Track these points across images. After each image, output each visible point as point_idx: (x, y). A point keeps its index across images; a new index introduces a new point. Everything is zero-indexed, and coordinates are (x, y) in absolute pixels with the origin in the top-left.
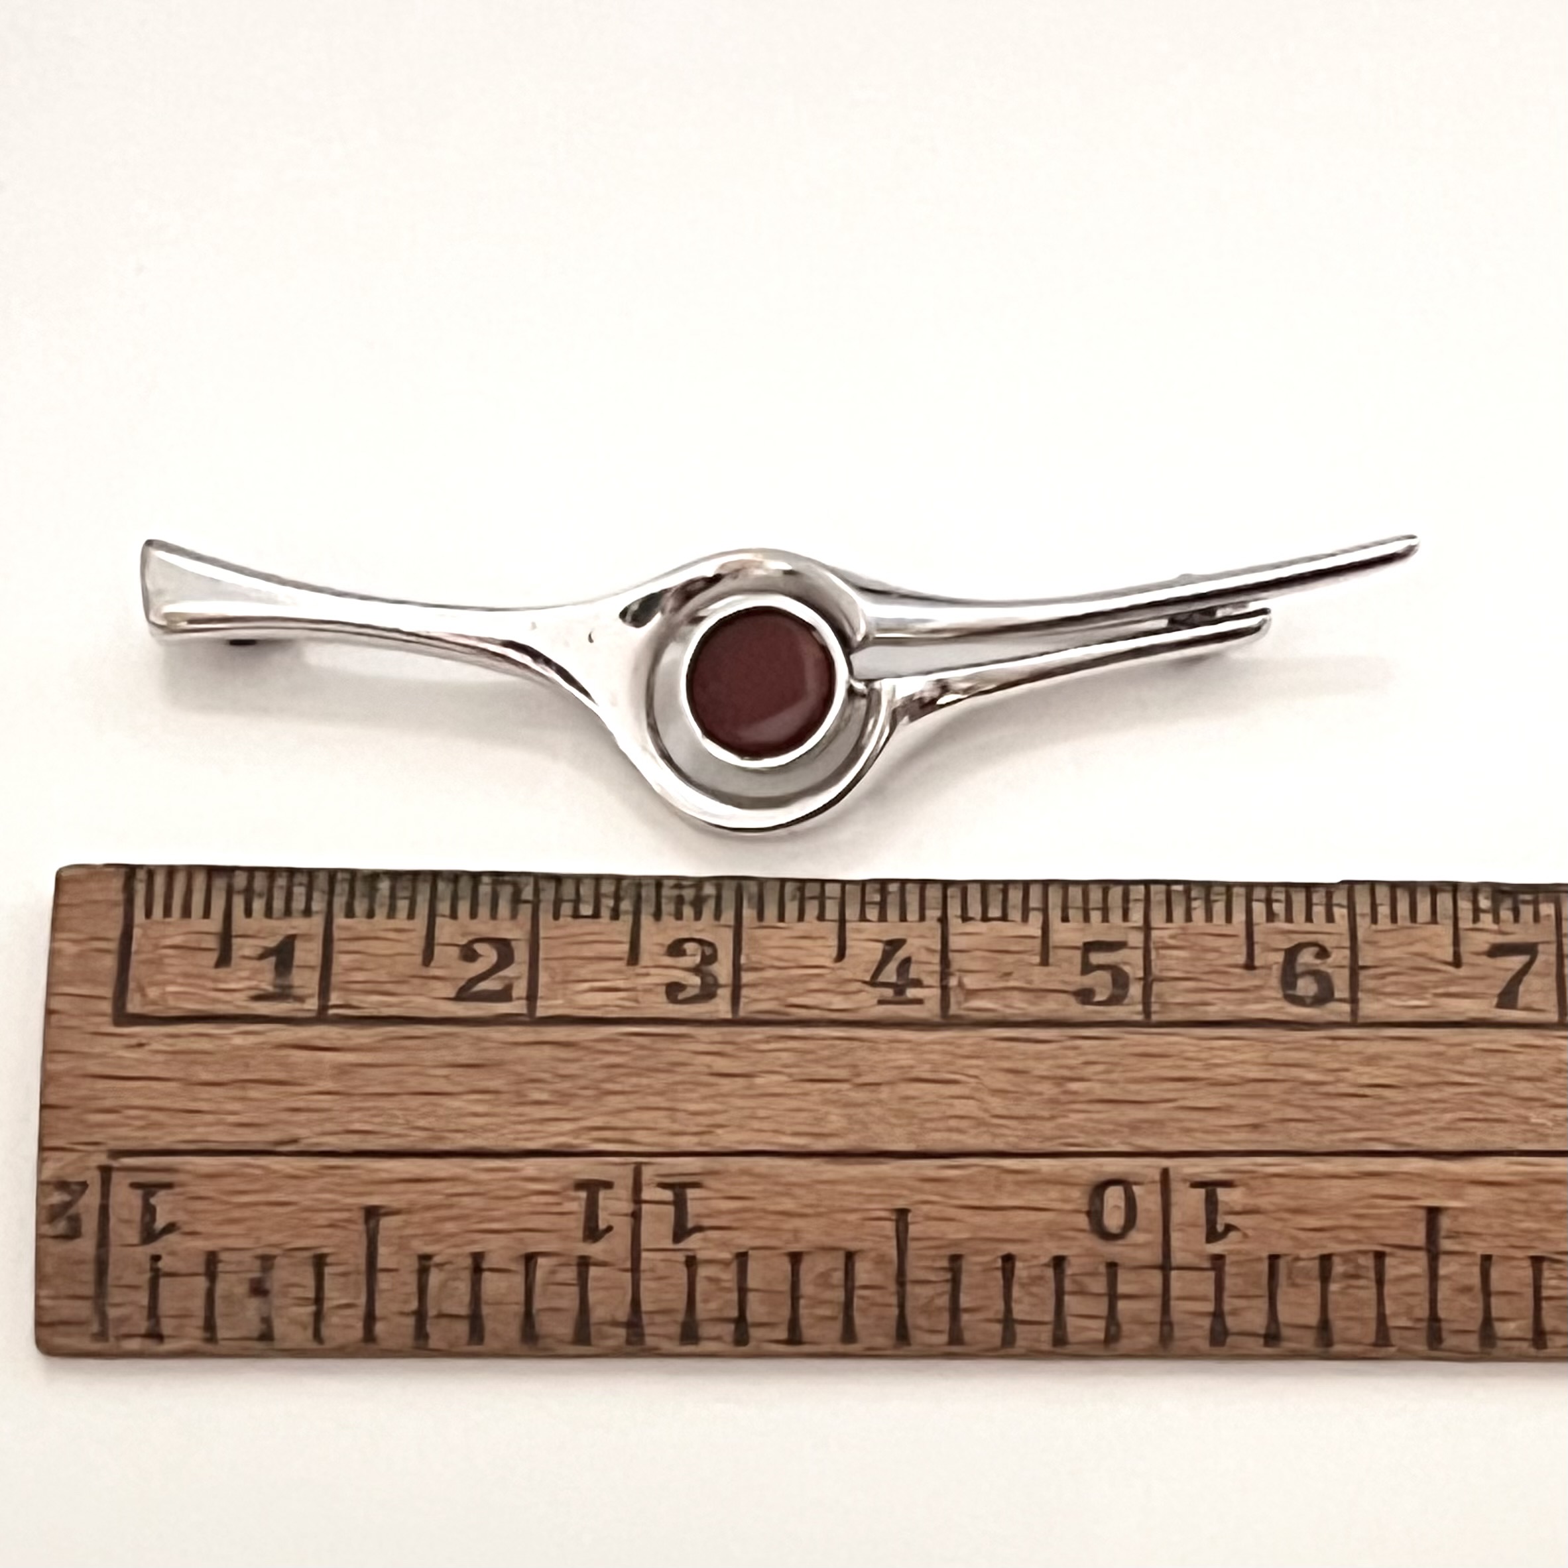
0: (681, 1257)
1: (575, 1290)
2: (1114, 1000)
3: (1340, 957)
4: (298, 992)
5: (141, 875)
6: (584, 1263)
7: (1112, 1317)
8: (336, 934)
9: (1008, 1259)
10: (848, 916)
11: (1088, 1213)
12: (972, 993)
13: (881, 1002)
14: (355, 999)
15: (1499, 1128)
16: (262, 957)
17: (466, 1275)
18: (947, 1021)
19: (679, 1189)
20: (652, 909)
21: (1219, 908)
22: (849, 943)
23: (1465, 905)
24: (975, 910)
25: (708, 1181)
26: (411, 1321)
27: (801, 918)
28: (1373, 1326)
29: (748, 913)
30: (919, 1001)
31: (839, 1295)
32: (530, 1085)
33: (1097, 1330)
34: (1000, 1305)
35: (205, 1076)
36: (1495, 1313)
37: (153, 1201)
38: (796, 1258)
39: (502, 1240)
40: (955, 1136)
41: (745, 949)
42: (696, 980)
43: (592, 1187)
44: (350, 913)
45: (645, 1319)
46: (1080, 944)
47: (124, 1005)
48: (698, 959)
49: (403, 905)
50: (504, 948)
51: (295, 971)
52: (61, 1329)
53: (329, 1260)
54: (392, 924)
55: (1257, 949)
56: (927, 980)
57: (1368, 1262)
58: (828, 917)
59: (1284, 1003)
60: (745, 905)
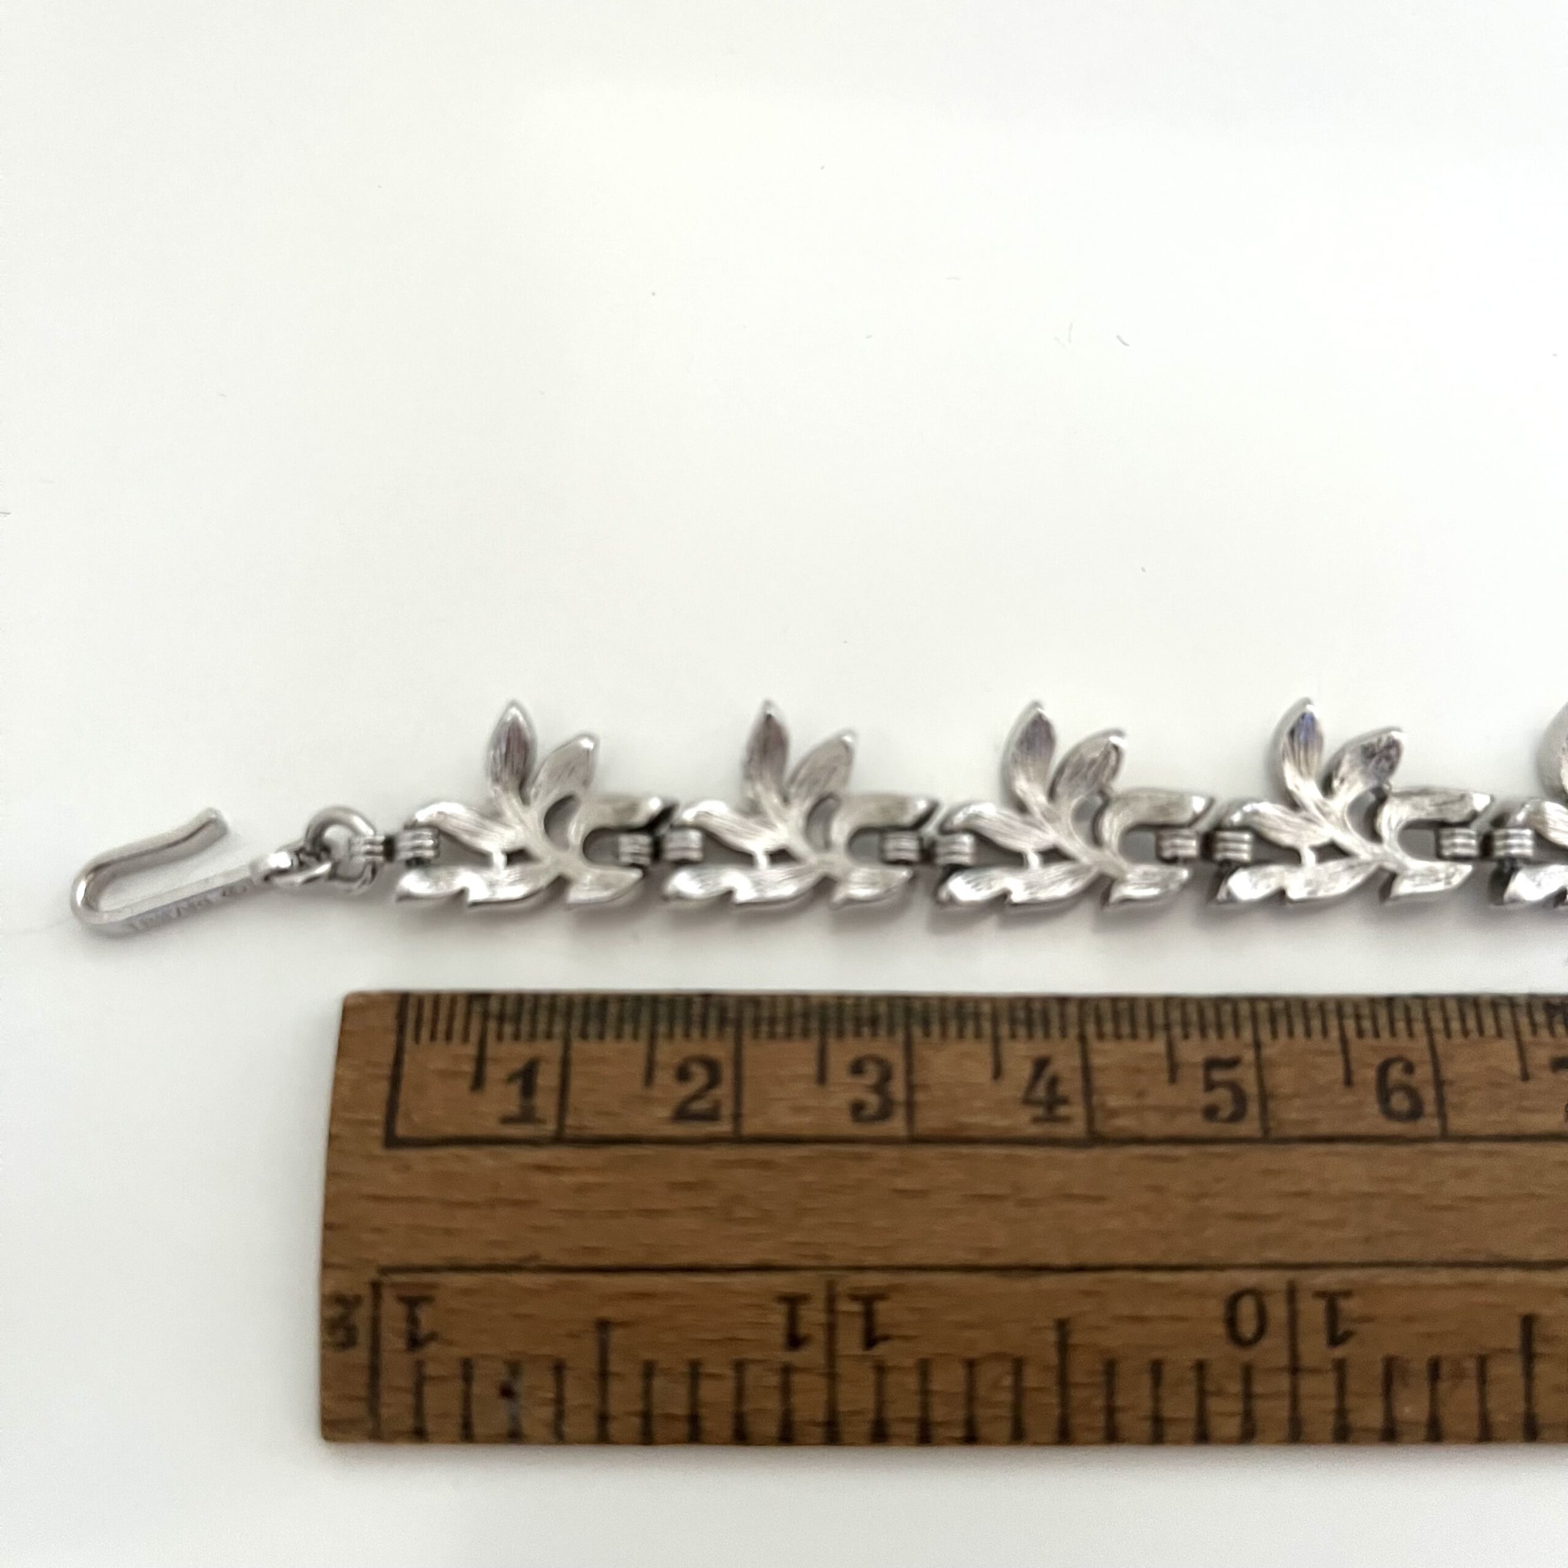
0: (872, 1363)
1: (779, 1394)
2: (1235, 1117)
3: (1424, 1072)
4: (539, 1114)
5: (412, 1003)
6: (787, 1370)
7: (1248, 1416)
8: (574, 1055)
9: (1157, 1364)
10: (1000, 1034)
11: (1225, 1321)
12: (1113, 1113)
13: (1036, 1120)
14: (588, 1120)
16: (510, 1080)
17: (685, 1380)
18: (1094, 1139)
19: (867, 1301)
20: (836, 1028)
21: (1316, 1024)
23: (1524, 1021)
24: (1108, 1027)
26: (636, 1421)
27: (961, 1035)
28: (1476, 1421)
29: (917, 1032)
30: (1066, 1120)
31: (1010, 1396)
33: (1233, 1426)
34: (1150, 1403)
35: (458, 1197)
37: (417, 1311)
38: (971, 1365)
39: (716, 1348)
41: (916, 1068)
42: (876, 1099)
43: (793, 1302)
44: (584, 1036)
45: (841, 1418)
46: (1202, 1061)
47: (393, 1129)
48: (876, 1078)
51: (537, 1093)
52: (342, 1426)
53: (567, 1365)
54: (619, 1046)
55: (1354, 1066)
56: (1072, 1100)
57: (1471, 1365)
58: (983, 1035)
59: (1382, 1119)
60: (913, 1024)
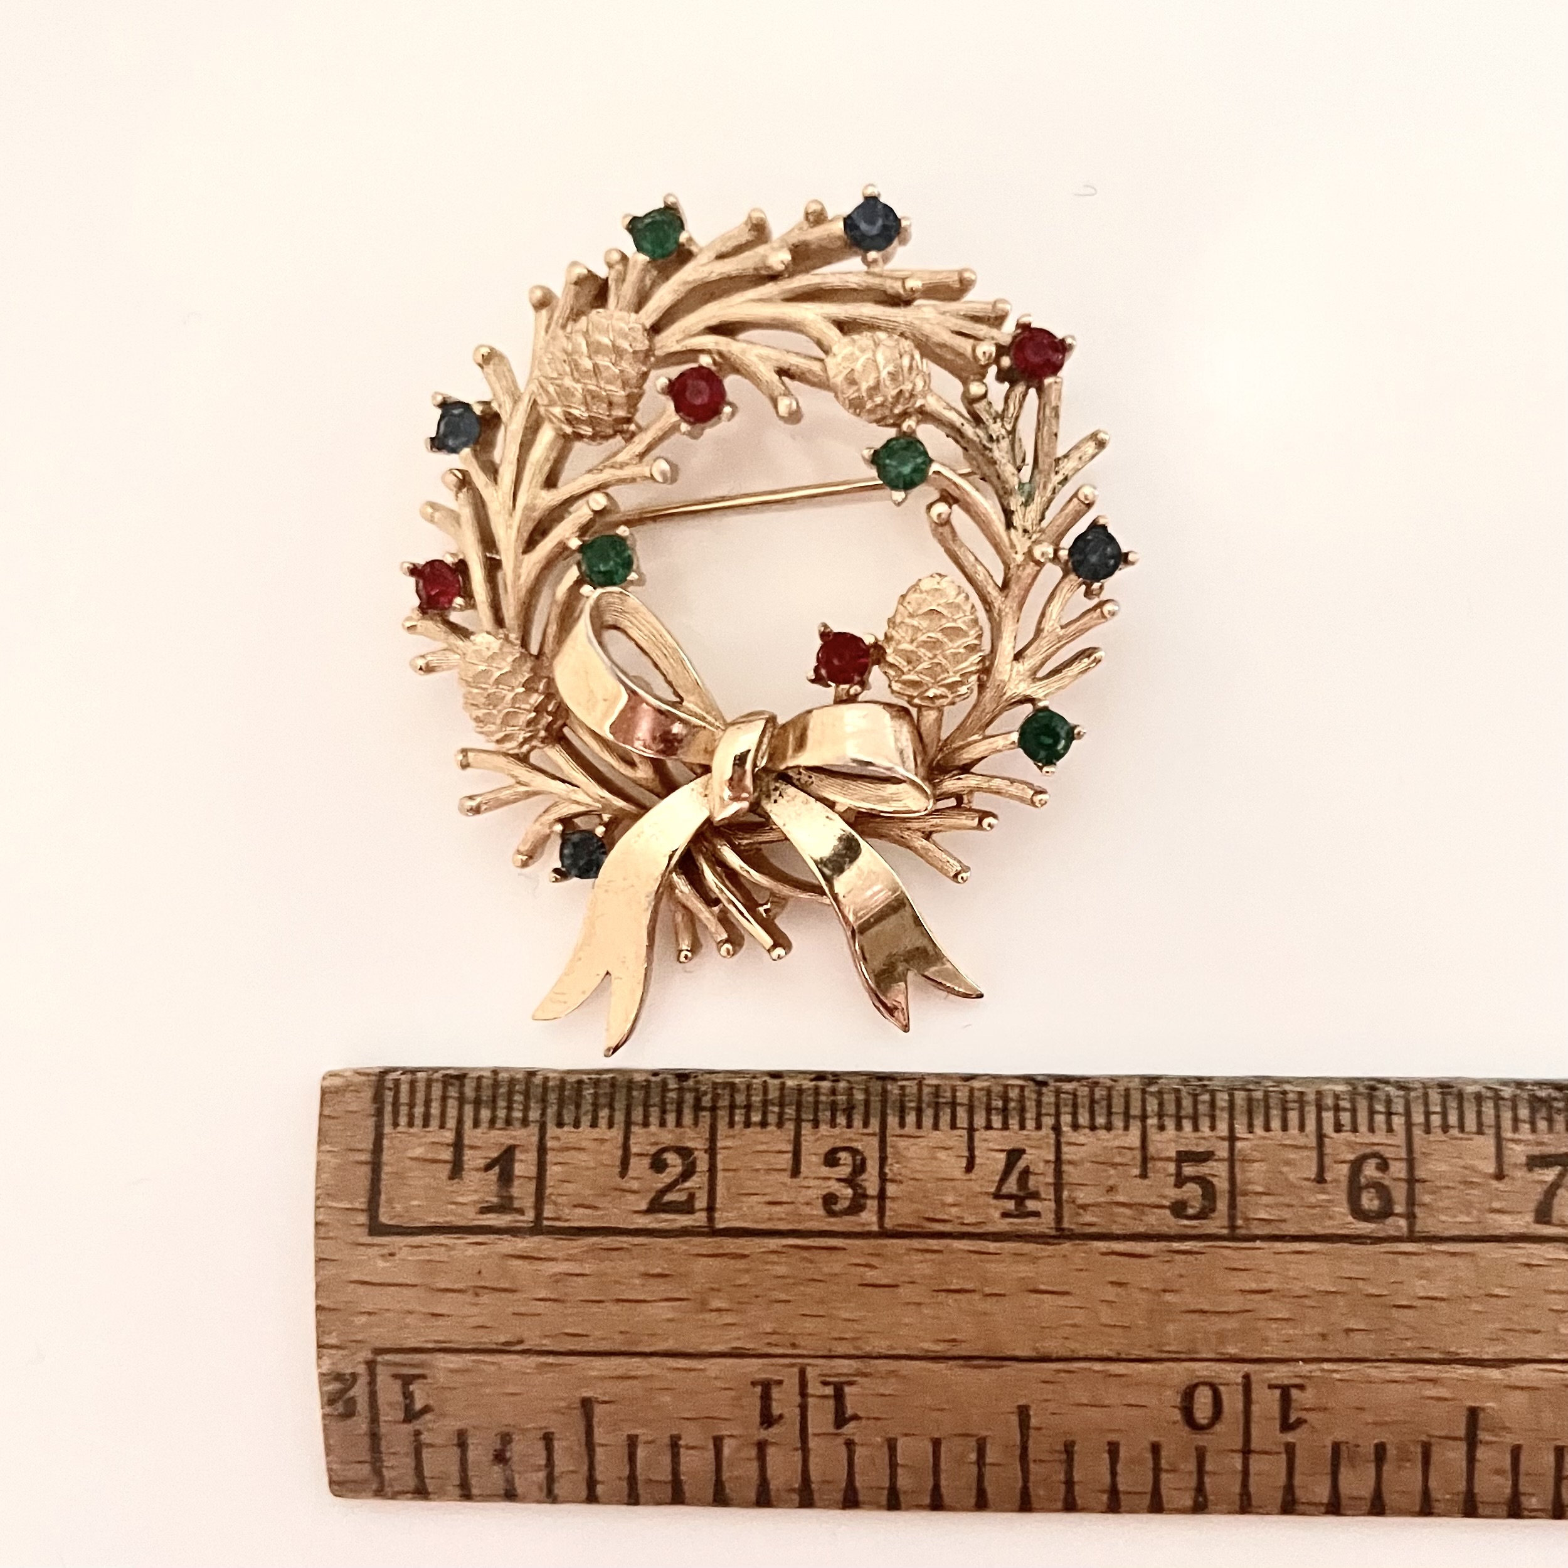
0: (840, 1441)
1: (755, 1465)
3: (1398, 1169)
5: (390, 1081)
7: (1200, 1489)
8: (550, 1144)
11: (1181, 1409)
14: (565, 1212)
17: (667, 1451)
22: (977, 1153)
23: (1507, 1116)
25: (863, 1379)
26: (625, 1484)
27: (936, 1126)
28: (1418, 1499)
29: (892, 1121)
30: (1036, 1214)
32: (711, 1294)
33: (1185, 1498)
35: (444, 1284)
36: (1522, 1489)
37: (411, 1388)
38: (936, 1443)
39: (694, 1425)
40: (1068, 1343)
45: (814, 1487)
49: (604, 1113)
50: (688, 1157)
52: (349, 1486)
53: (557, 1436)
55: (1328, 1161)
58: (959, 1125)
59: (1350, 1219)
60: (889, 1111)
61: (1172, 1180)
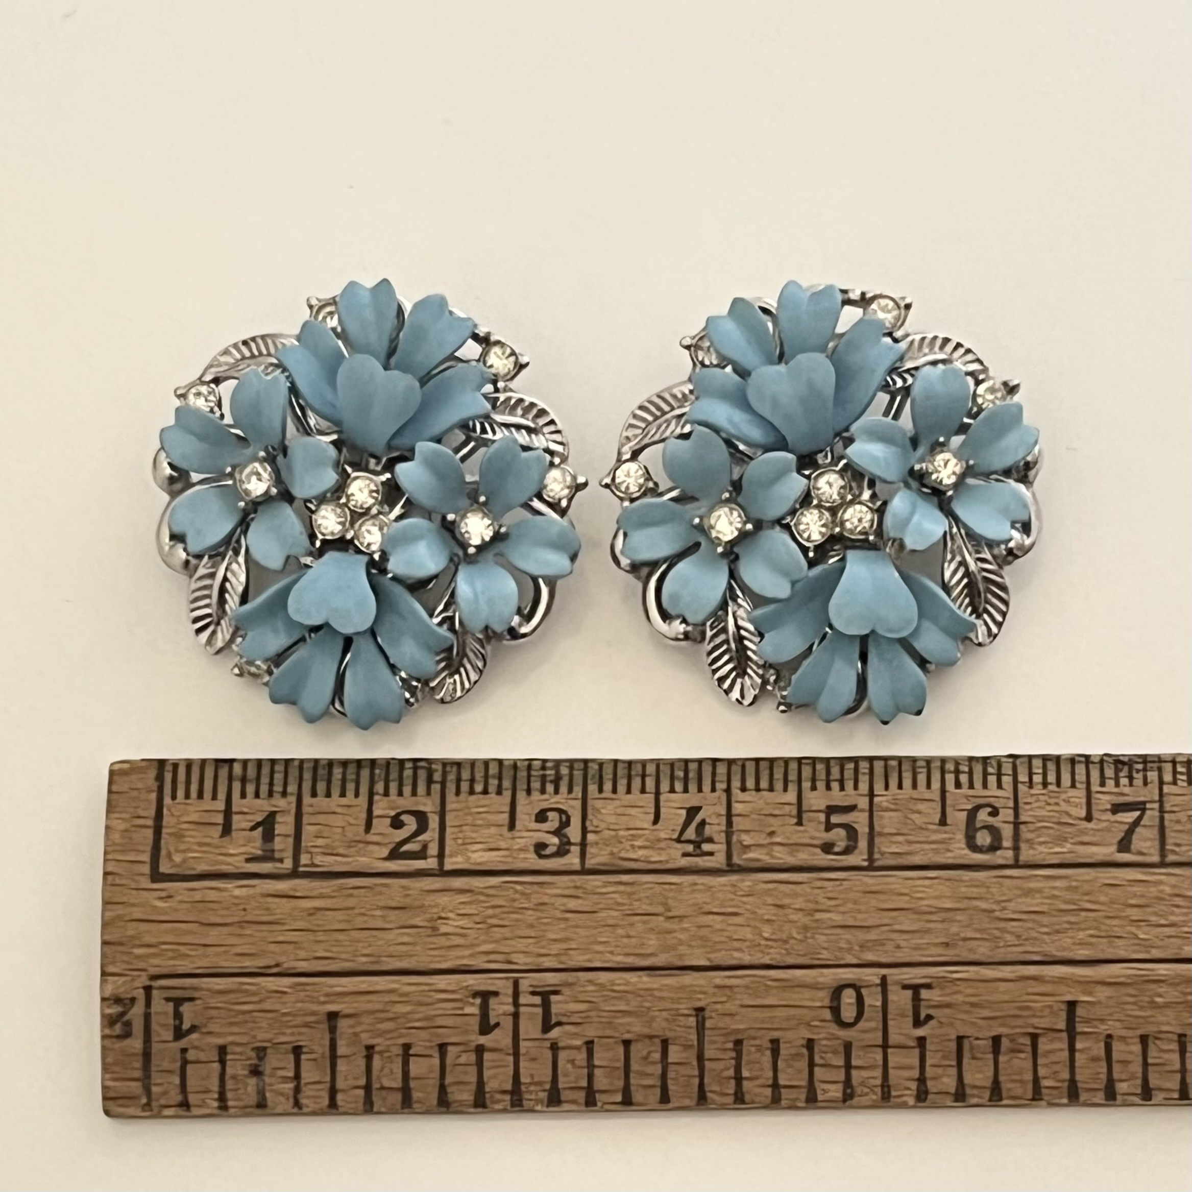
0: (548, 1044)
1: (474, 1070)
2: (847, 851)
3: (1007, 814)
4: (277, 855)
5: (169, 768)
6: (480, 1050)
7: (848, 1082)
8: (306, 809)
9: (775, 1042)
10: (662, 790)
11: (830, 1008)
12: (747, 848)
13: (685, 855)
14: (318, 860)
15: (1119, 942)
16: (253, 828)
17: (400, 1060)
18: (731, 868)
19: (545, 996)
20: (525, 787)
21: (922, 778)
22: (662, 810)
24: (750, 783)
25: (566, 991)
26: (361, 1092)
27: (629, 791)
28: (1030, 1087)
29: (592, 788)
30: (711, 854)
31: (658, 1069)
32: (440, 921)
33: (836, 1092)
34: (770, 1074)
35: (214, 919)
36: (1116, 1076)
37: (181, 1009)
38: (627, 1043)
39: (424, 1034)
40: (736, 954)
41: (590, 816)
42: (556, 840)
43: (486, 996)
44: (314, 794)
45: (523, 1088)
46: (823, 807)
47: (158, 867)
48: (556, 824)
49: (351, 787)
50: (421, 818)
51: (277, 839)
52: (120, 1102)
53: (304, 1050)
54: (343, 801)
55: (949, 810)
56: (716, 839)
57: (1027, 1041)
58: (648, 790)
59: (967, 851)
60: (589, 781)
61: (823, 827)
